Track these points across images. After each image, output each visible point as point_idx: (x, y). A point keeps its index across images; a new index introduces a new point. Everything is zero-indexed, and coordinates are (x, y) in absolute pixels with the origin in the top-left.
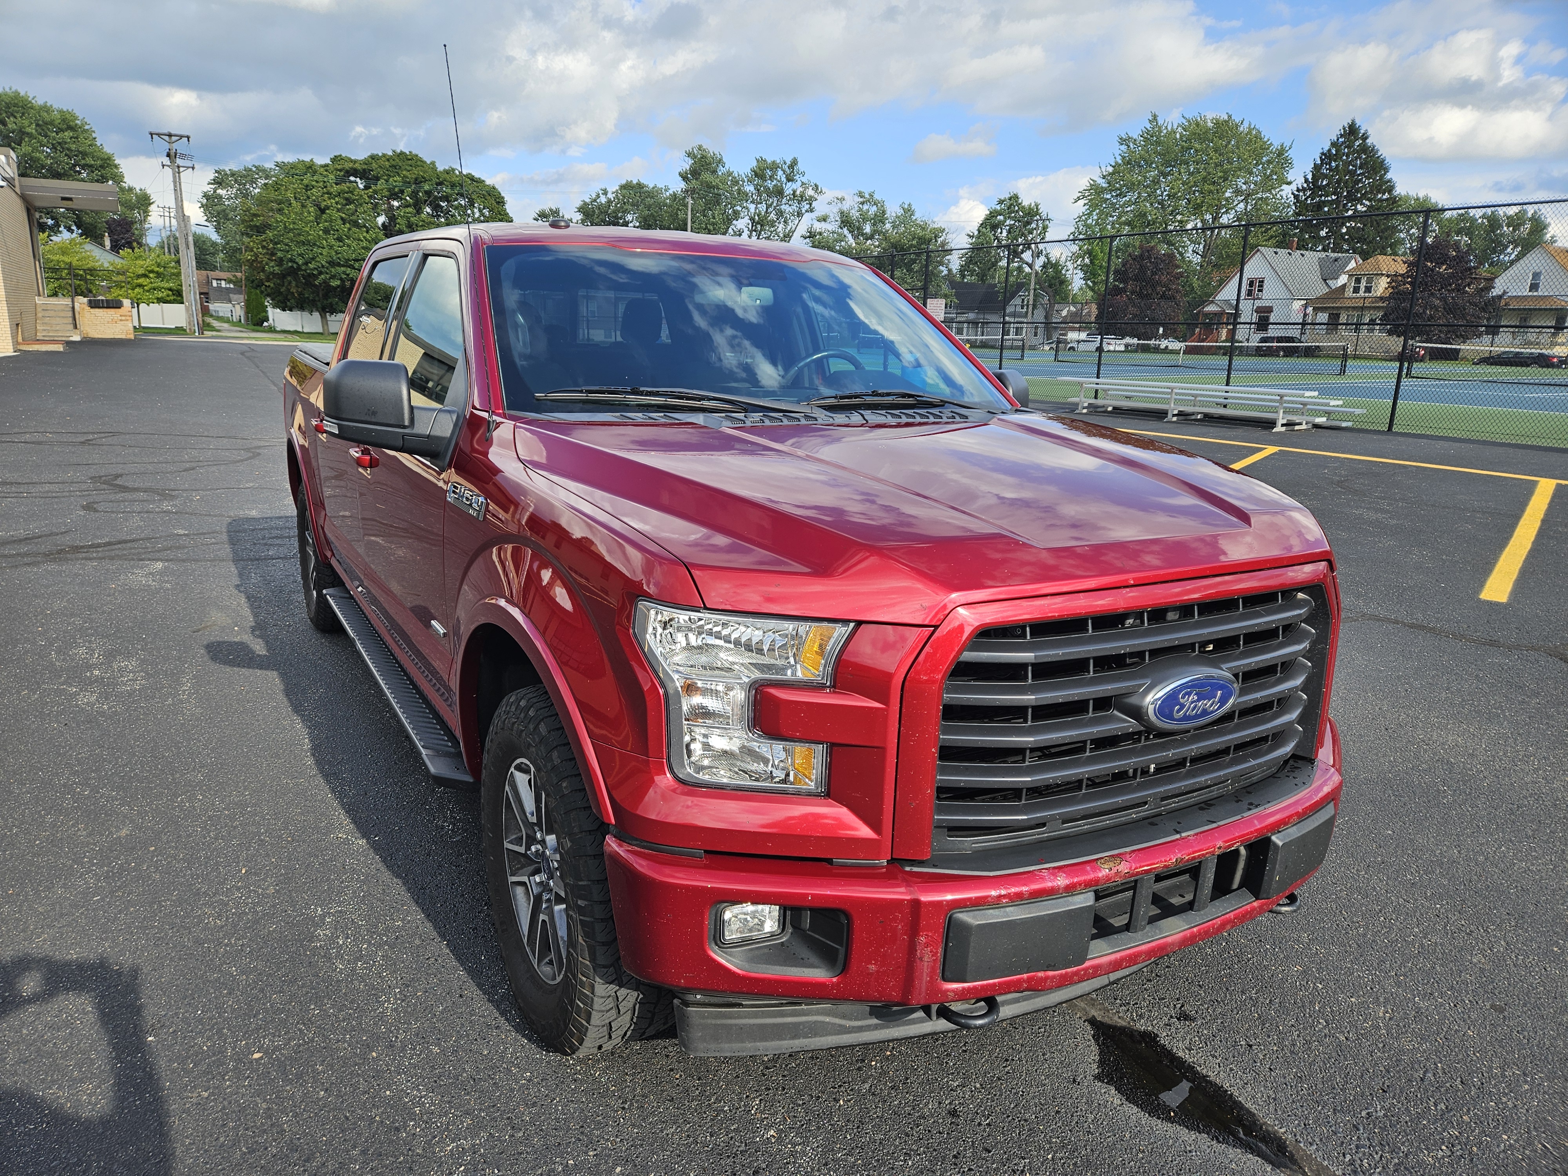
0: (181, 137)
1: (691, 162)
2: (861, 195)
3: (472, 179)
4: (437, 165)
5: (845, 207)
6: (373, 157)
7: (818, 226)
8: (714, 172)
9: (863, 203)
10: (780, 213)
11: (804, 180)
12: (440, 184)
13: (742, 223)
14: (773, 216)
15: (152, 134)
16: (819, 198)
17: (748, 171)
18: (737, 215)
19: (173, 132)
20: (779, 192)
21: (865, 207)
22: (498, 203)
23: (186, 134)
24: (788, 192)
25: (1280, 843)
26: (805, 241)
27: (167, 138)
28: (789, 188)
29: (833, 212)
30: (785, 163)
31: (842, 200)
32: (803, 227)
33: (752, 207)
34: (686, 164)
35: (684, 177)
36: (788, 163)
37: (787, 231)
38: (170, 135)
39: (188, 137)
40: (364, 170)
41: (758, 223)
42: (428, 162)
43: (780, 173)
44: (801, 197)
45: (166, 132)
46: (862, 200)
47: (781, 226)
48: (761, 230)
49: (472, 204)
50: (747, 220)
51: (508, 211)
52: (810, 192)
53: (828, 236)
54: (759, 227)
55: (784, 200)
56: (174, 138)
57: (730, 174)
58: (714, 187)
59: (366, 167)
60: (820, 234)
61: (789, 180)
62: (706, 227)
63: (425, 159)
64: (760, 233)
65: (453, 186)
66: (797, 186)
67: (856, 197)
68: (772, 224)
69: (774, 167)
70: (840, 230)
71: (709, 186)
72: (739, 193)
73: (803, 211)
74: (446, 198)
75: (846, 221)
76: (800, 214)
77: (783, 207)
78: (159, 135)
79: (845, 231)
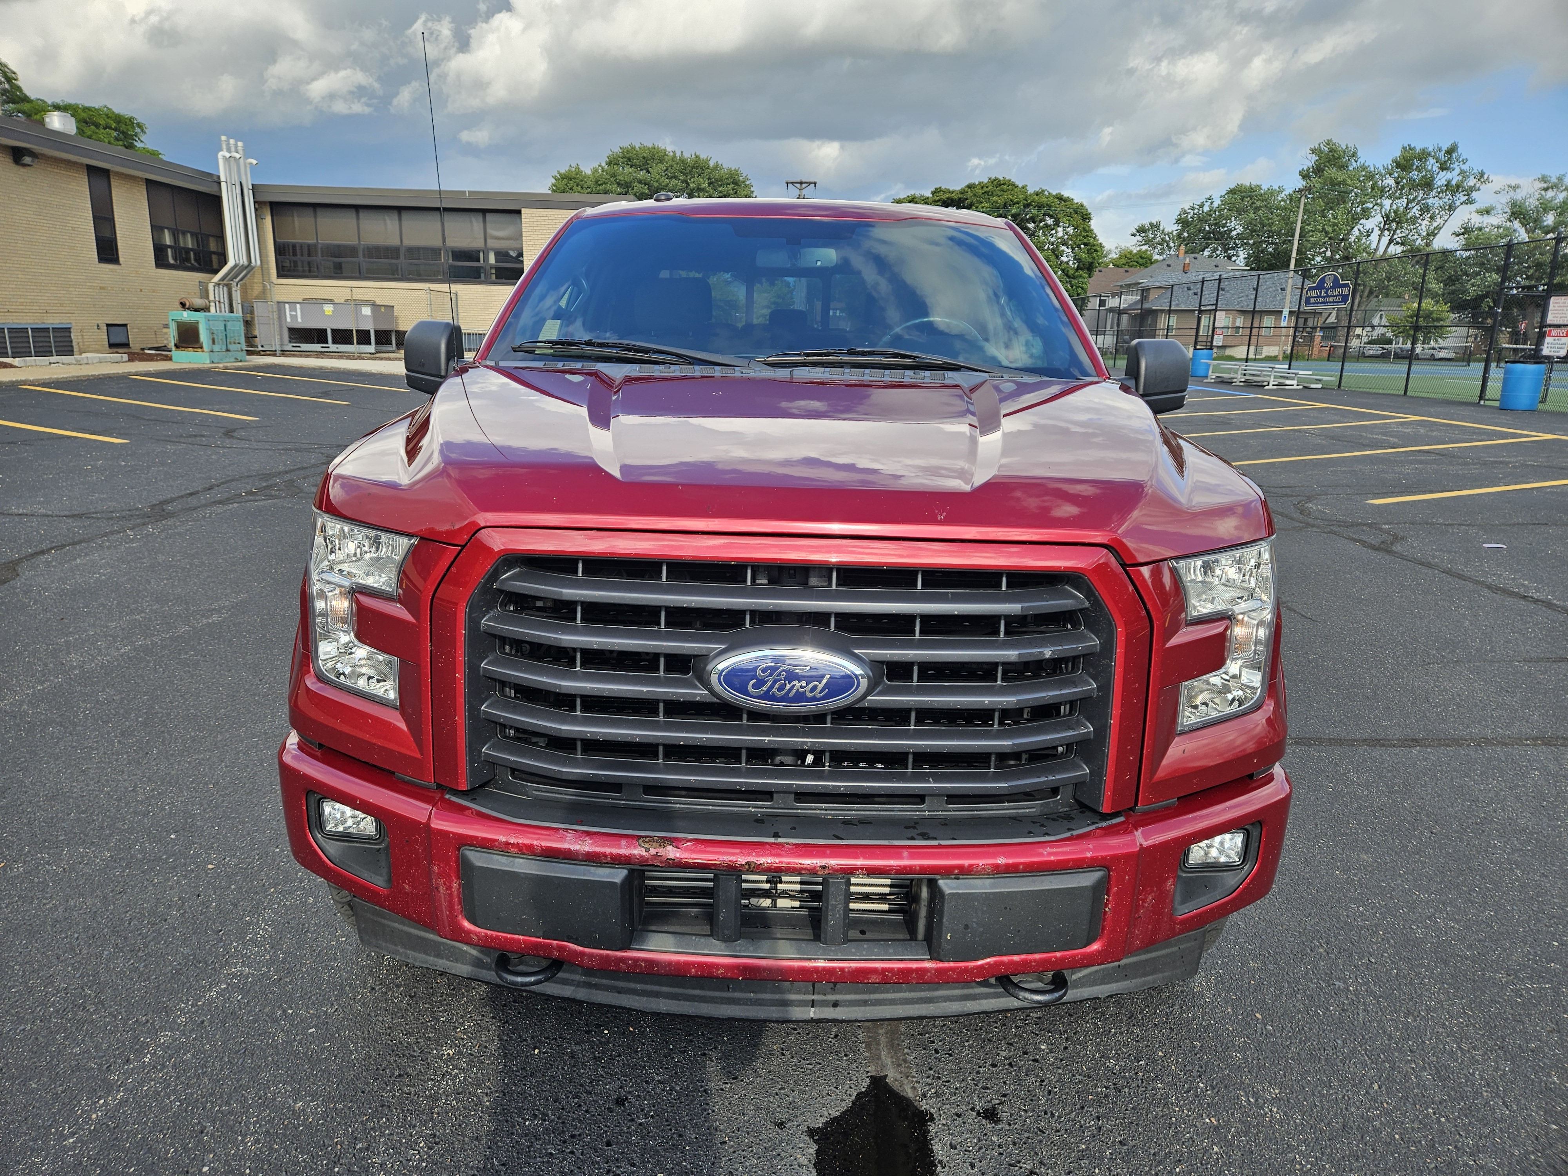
0: (810, 183)
1: (1315, 158)
2: (1544, 179)
3: (1061, 198)
4: (1028, 188)
5: (1519, 196)
6: (970, 186)
7: (1477, 220)
8: (1343, 167)
9: (1546, 189)
10: (1425, 209)
11: (1465, 167)
12: (1027, 206)
13: (1373, 222)
14: (1415, 211)
15: (787, 183)
16: (1483, 187)
17: (1389, 162)
18: (1366, 214)
19: (804, 180)
20: (1427, 184)
21: (1550, 194)
22: (1084, 220)
23: (813, 180)
24: (1439, 183)
25: (947, 891)
26: (1458, 238)
27: (798, 185)
28: (1441, 179)
29: (1502, 202)
30: (1440, 150)
31: (1515, 188)
32: (1457, 220)
33: (1387, 203)
34: (1309, 161)
35: (1305, 175)
36: (1444, 148)
37: (1432, 228)
38: (801, 183)
39: (815, 184)
40: (960, 199)
41: (1394, 220)
42: (1020, 186)
43: (1431, 161)
44: (1458, 187)
45: (798, 180)
46: (1545, 185)
47: (1426, 222)
48: (1396, 229)
49: (1057, 224)
50: (1379, 218)
51: (1092, 227)
52: (1471, 182)
53: (1490, 232)
54: (1394, 225)
55: (1433, 193)
56: (804, 185)
57: (1364, 168)
58: (1339, 184)
59: (960, 196)
60: (1480, 229)
61: (1442, 169)
62: (1324, 229)
63: (1017, 183)
64: (1395, 231)
65: (1040, 207)
66: (1454, 176)
67: (1537, 182)
68: (1414, 220)
69: (1424, 155)
70: (1508, 224)
71: (1334, 183)
72: (1373, 189)
73: (1458, 203)
74: (1033, 220)
75: (1518, 212)
76: (1451, 208)
77: (1430, 201)
78: (792, 183)
79: (1517, 224)
